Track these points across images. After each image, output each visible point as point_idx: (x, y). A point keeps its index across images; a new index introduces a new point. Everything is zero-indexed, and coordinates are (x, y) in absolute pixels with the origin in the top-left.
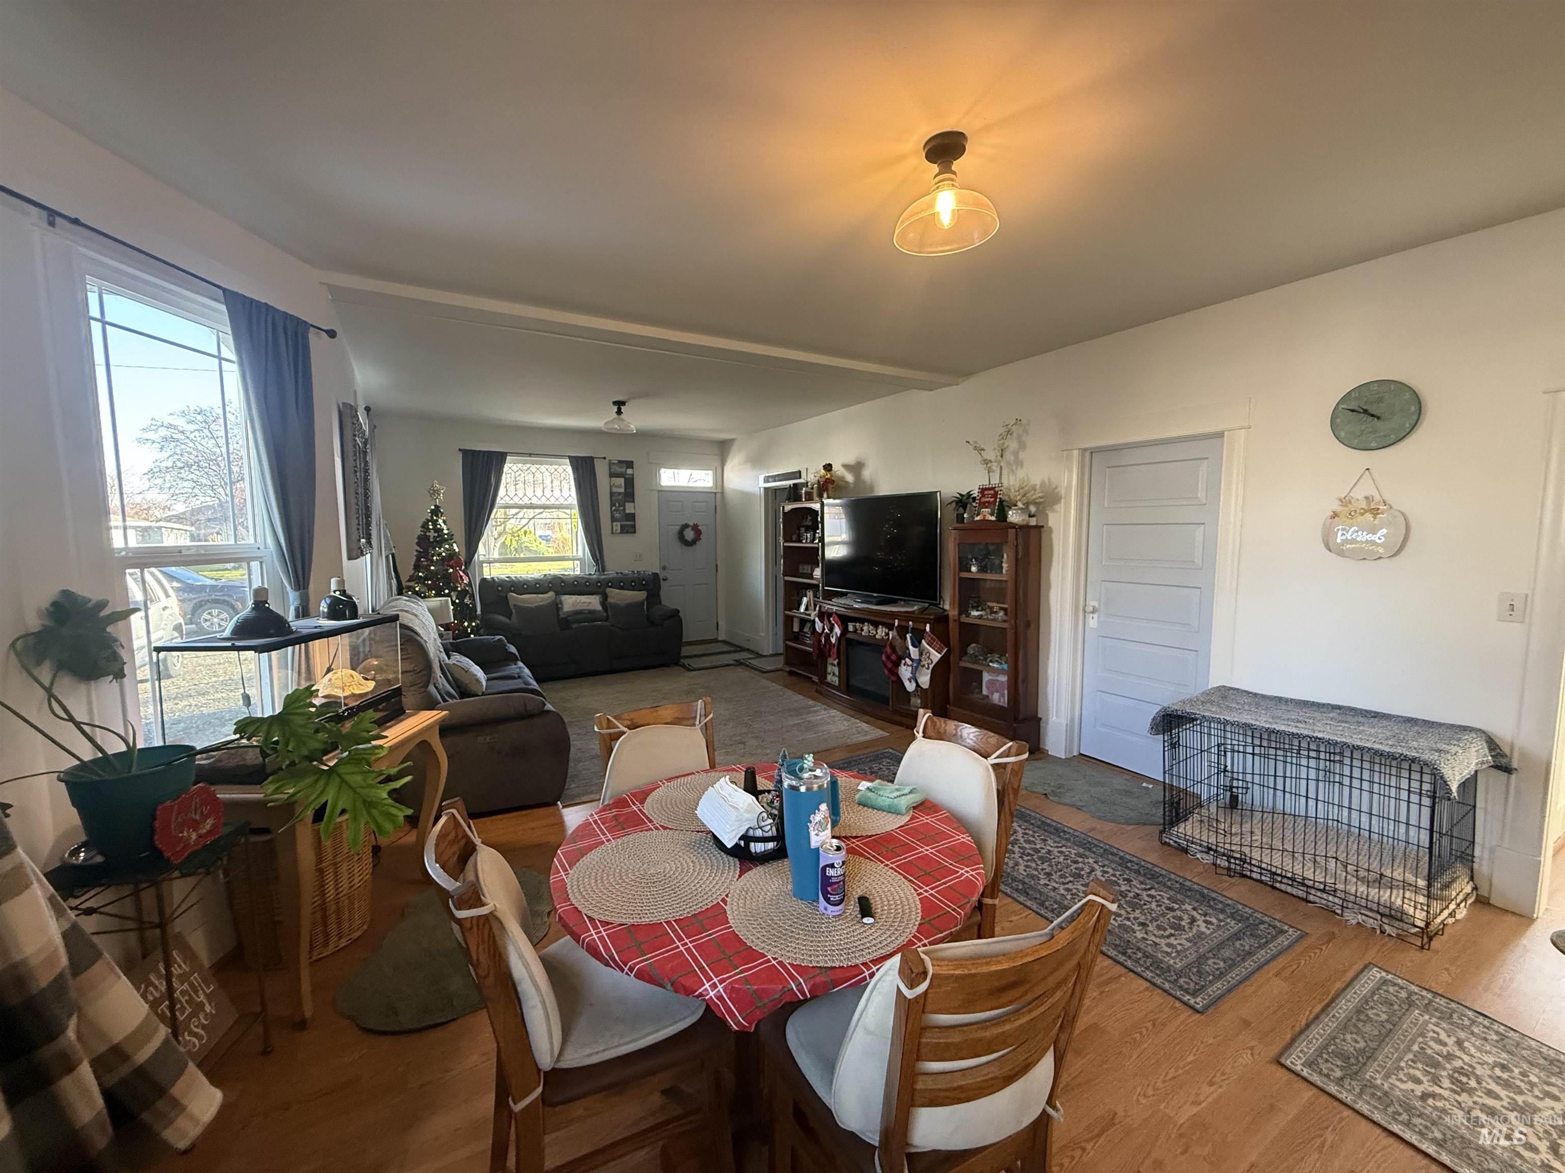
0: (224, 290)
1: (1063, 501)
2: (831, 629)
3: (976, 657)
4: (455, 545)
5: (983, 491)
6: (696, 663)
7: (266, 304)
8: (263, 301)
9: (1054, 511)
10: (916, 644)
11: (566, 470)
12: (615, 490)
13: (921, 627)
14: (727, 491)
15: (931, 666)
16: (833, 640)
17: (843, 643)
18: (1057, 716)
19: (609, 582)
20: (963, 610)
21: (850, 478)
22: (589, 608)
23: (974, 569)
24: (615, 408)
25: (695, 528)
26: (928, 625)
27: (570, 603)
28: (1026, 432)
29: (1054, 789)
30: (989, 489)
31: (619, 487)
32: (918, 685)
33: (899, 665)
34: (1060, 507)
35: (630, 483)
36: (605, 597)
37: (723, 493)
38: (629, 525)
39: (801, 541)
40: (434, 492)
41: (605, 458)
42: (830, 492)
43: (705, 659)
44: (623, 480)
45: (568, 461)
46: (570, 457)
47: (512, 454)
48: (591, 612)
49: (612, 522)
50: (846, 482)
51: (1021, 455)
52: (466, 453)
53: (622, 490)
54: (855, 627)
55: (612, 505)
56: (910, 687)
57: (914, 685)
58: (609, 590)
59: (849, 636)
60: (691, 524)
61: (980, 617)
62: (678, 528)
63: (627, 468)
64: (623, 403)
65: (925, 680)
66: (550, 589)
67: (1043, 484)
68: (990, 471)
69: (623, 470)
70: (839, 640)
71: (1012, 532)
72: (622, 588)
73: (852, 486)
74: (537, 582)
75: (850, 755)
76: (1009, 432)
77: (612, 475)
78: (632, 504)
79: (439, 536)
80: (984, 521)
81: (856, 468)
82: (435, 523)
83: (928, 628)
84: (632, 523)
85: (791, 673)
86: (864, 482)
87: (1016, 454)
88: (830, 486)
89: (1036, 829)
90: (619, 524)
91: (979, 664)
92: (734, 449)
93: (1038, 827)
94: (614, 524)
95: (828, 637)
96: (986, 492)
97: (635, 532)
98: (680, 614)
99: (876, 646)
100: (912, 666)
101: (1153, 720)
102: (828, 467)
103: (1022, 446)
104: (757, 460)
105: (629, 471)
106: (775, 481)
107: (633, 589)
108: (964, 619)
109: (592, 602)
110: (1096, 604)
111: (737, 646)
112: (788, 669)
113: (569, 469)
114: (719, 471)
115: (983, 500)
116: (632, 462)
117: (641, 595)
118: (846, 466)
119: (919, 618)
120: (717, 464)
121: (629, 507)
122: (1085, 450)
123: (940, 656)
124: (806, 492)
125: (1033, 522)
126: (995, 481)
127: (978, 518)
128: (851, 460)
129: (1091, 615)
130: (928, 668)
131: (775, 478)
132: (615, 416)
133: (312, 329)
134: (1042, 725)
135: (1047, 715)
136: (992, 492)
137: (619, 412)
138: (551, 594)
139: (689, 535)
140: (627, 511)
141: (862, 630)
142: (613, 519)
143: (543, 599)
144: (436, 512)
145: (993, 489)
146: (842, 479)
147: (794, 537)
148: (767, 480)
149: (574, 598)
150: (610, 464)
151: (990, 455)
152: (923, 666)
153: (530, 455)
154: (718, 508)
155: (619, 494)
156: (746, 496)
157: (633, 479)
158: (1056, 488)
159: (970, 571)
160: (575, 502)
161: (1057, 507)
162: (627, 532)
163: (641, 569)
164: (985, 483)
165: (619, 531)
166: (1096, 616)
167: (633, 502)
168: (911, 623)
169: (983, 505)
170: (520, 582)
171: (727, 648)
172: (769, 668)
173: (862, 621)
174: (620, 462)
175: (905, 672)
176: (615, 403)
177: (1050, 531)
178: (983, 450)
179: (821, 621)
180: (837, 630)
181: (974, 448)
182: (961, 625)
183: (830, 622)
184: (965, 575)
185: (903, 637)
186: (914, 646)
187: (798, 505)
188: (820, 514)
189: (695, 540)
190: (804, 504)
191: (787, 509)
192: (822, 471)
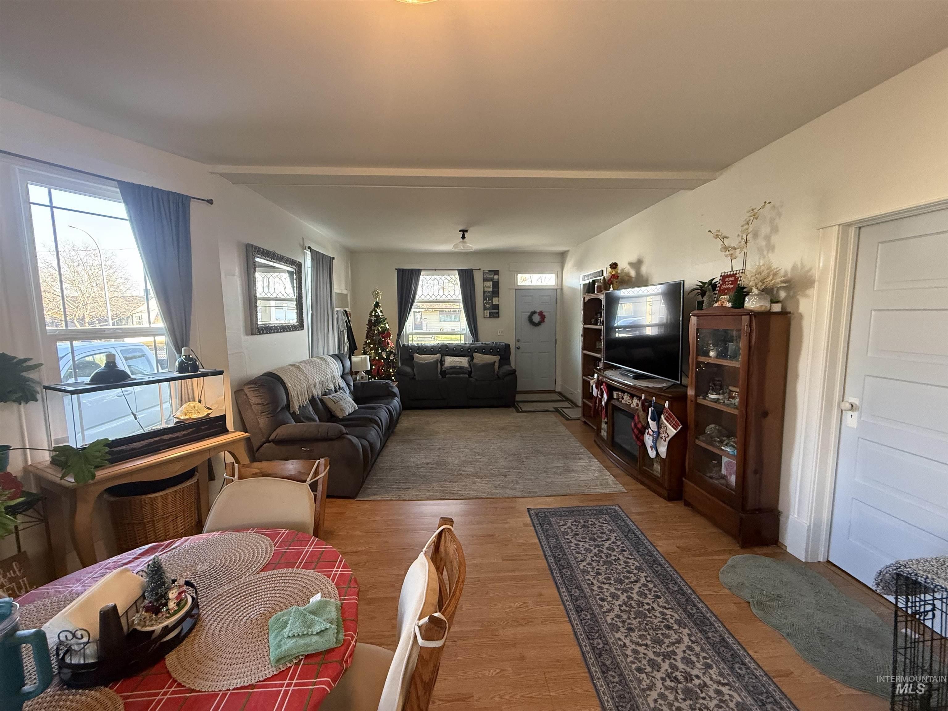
0: (117, 181)
1: (816, 284)
2: (602, 395)
3: (712, 438)
4: (387, 325)
5: (724, 278)
6: (525, 407)
7: (152, 187)
8: (150, 186)
9: (807, 296)
10: (656, 418)
11: (455, 277)
12: (486, 289)
13: (661, 402)
14: (564, 287)
15: (668, 439)
16: (603, 403)
17: (610, 407)
18: (798, 514)
19: (476, 349)
20: (701, 391)
21: (633, 273)
22: (459, 365)
23: (712, 354)
24: (461, 234)
25: (541, 314)
26: (667, 402)
27: (450, 361)
28: (779, 215)
29: (764, 599)
30: (730, 276)
31: (489, 287)
32: (658, 454)
33: (644, 433)
34: (813, 292)
35: (496, 285)
36: (472, 358)
37: (562, 289)
38: (495, 311)
39: (597, 324)
40: (376, 295)
41: (480, 269)
42: (615, 285)
43: (535, 404)
44: (491, 283)
45: (457, 272)
46: (459, 270)
47: (425, 270)
48: (461, 368)
49: (484, 310)
50: (631, 277)
51: (775, 239)
52: (399, 270)
53: (491, 290)
54: (618, 394)
55: (485, 299)
56: (652, 454)
57: (655, 453)
58: (475, 354)
59: (613, 402)
60: (538, 311)
61: (717, 401)
62: (529, 313)
63: (495, 275)
64: (467, 231)
65: (663, 450)
66: (439, 352)
67: (794, 268)
68: (733, 257)
69: (492, 276)
70: (606, 404)
71: (746, 318)
72: (483, 353)
73: (633, 279)
74: (433, 347)
75: (582, 504)
76: (755, 216)
77: (485, 280)
78: (497, 299)
79: (377, 320)
80: (722, 307)
81: (637, 265)
82: (376, 311)
83: (667, 405)
84: (497, 311)
85: (585, 423)
86: (642, 276)
87: (768, 238)
88: (615, 281)
89: (708, 646)
90: (488, 311)
91: (713, 446)
92: (569, 258)
93: (713, 645)
94: (485, 311)
95: (600, 400)
96: (727, 279)
97: (499, 317)
98: (516, 373)
99: (630, 414)
100: (652, 436)
101: (880, 573)
102: (614, 266)
103: (775, 229)
104: (580, 265)
105: (496, 277)
106: (588, 279)
107: (491, 354)
108: (700, 400)
109: (463, 361)
110: (855, 401)
111: (564, 397)
112: (583, 419)
113: (457, 276)
114: (560, 275)
115: (724, 287)
116: (498, 271)
117: (496, 358)
118: (631, 264)
119: (660, 394)
120: (558, 268)
121: (495, 301)
122: (848, 225)
123: (675, 432)
124: (598, 286)
125: (777, 308)
126: (738, 267)
127: (716, 305)
128: (634, 259)
129: (850, 413)
130: (665, 441)
131: (588, 277)
132: (461, 240)
133: (192, 199)
134: (782, 519)
135: (789, 510)
136: (732, 279)
137: (463, 237)
138: (438, 356)
139: (536, 318)
140: (494, 303)
141: (623, 398)
142: (485, 309)
143: (433, 358)
144: (377, 305)
145: (734, 275)
146: (628, 275)
148: (584, 278)
149: (453, 358)
150: (484, 273)
151: (732, 242)
152: (662, 438)
153: (435, 270)
154: (558, 301)
155: (489, 292)
156: (573, 290)
157: (498, 282)
158: (810, 269)
159: (709, 357)
160: (460, 297)
161: (809, 292)
162: (494, 317)
163: (498, 341)
164: (728, 270)
165: (488, 316)
166: (855, 414)
167: (498, 297)
168: (654, 398)
169: (723, 292)
170: (422, 347)
171: (557, 397)
172: (573, 417)
173: (623, 392)
174: (490, 271)
175: (648, 440)
176: (460, 231)
177: (801, 316)
178: (727, 238)
179: (597, 388)
180: (605, 396)
181: (717, 236)
182: (698, 406)
183: (601, 389)
184: (702, 359)
185: (645, 410)
186: (653, 419)
187: (592, 296)
188: (603, 303)
189: (539, 322)
190: (596, 295)
191: (586, 299)
192: (609, 269)
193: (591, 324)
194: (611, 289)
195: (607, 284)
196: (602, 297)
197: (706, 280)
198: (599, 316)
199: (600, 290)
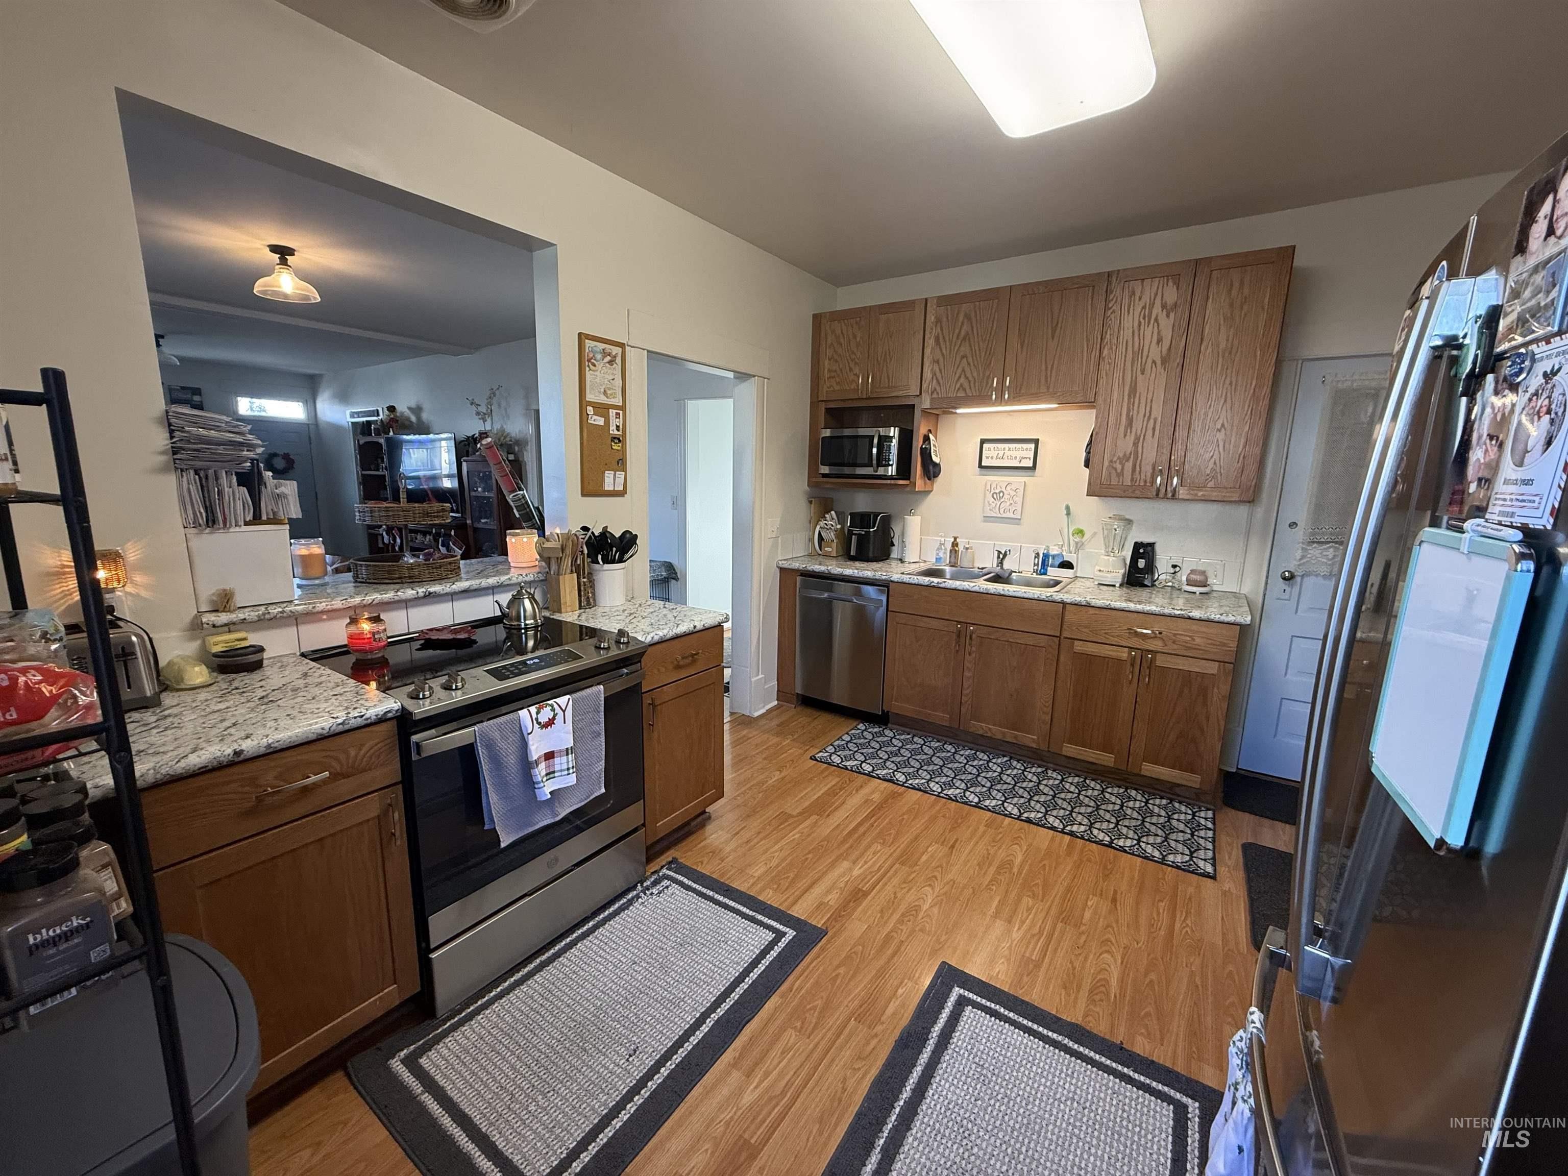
10: (445, 544)
13: (448, 532)
14: (320, 422)
21: (413, 419)
23: (480, 489)
25: (286, 457)
26: (453, 531)
28: (509, 395)
37: (316, 425)
39: (378, 470)
42: (395, 429)
50: (411, 422)
60: (280, 453)
61: (486, 523)
63: (194, 395)
67: (520, 431)
68: (484, 421)
69: (190, 396)
73: (414, 425)
76: (495, 393)
77: (174, 399)
81: (417, 410)
83: (453, 533)
86: (423, 423)
88: (394, 425)
92: (323, 384)
95: (393, 546)
102: (392, 409)
104: (343, 397)
105: (197, 398)
106: (359, 417)
114: (312, 404)
116: (199, 390)
118: (410, 410)
119: (446, 527)
120: (306, 395)
123: (461, 550)
124: (374, 428)
125: (511, 457)
126: (489, 428)
128: (413, 404)
131: (359, 414)
139: (280, 462)
141: (415, 538)
146: (408, 419)
147: (372, 467)
148: (353, 415)
151: (483, 409)
154: (313, 439)
156: (337, 429)
159: (477, 492)
164: (482, 429)
173: (417, 532)
174: (183, 388)
178: (479, 405)
179: (387, 534)
180: (398, 540)
181: (472, 404)
182: (476, 530)
183: (393, 534)
184: (473, 494)
185: (437, 541)
186: (443, 546)
187: (369, 439)
188: (384, 447)
189: (284, 469)
190: (373, 438)
191: (362, 442)
192: (387, 412)
193: (370, 470)
194: (391, 433)
195: (384, 427)
196: (382, 441)
197: (470, 435)
198: (380, 461)
199: (378, 433)
